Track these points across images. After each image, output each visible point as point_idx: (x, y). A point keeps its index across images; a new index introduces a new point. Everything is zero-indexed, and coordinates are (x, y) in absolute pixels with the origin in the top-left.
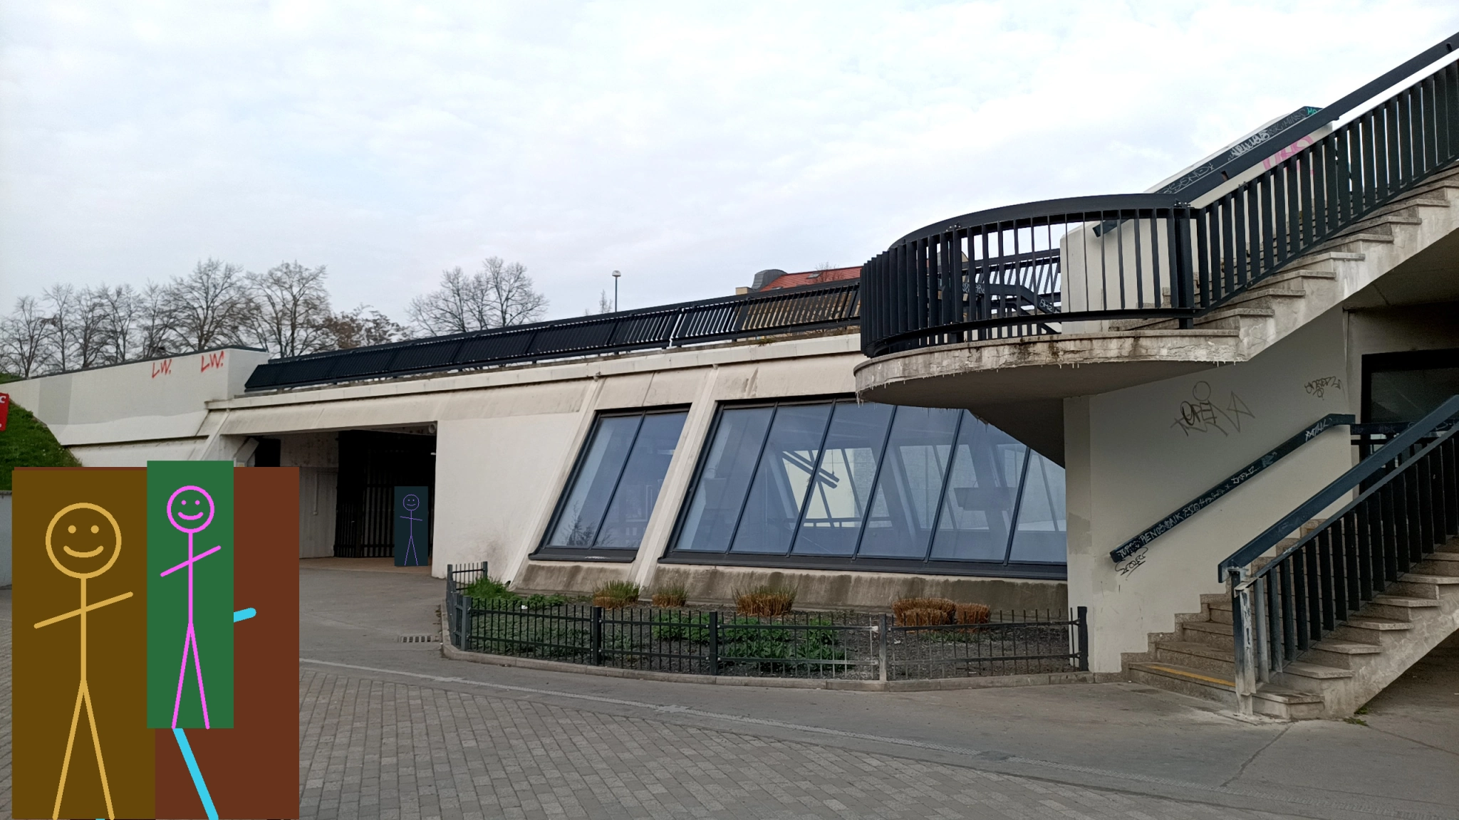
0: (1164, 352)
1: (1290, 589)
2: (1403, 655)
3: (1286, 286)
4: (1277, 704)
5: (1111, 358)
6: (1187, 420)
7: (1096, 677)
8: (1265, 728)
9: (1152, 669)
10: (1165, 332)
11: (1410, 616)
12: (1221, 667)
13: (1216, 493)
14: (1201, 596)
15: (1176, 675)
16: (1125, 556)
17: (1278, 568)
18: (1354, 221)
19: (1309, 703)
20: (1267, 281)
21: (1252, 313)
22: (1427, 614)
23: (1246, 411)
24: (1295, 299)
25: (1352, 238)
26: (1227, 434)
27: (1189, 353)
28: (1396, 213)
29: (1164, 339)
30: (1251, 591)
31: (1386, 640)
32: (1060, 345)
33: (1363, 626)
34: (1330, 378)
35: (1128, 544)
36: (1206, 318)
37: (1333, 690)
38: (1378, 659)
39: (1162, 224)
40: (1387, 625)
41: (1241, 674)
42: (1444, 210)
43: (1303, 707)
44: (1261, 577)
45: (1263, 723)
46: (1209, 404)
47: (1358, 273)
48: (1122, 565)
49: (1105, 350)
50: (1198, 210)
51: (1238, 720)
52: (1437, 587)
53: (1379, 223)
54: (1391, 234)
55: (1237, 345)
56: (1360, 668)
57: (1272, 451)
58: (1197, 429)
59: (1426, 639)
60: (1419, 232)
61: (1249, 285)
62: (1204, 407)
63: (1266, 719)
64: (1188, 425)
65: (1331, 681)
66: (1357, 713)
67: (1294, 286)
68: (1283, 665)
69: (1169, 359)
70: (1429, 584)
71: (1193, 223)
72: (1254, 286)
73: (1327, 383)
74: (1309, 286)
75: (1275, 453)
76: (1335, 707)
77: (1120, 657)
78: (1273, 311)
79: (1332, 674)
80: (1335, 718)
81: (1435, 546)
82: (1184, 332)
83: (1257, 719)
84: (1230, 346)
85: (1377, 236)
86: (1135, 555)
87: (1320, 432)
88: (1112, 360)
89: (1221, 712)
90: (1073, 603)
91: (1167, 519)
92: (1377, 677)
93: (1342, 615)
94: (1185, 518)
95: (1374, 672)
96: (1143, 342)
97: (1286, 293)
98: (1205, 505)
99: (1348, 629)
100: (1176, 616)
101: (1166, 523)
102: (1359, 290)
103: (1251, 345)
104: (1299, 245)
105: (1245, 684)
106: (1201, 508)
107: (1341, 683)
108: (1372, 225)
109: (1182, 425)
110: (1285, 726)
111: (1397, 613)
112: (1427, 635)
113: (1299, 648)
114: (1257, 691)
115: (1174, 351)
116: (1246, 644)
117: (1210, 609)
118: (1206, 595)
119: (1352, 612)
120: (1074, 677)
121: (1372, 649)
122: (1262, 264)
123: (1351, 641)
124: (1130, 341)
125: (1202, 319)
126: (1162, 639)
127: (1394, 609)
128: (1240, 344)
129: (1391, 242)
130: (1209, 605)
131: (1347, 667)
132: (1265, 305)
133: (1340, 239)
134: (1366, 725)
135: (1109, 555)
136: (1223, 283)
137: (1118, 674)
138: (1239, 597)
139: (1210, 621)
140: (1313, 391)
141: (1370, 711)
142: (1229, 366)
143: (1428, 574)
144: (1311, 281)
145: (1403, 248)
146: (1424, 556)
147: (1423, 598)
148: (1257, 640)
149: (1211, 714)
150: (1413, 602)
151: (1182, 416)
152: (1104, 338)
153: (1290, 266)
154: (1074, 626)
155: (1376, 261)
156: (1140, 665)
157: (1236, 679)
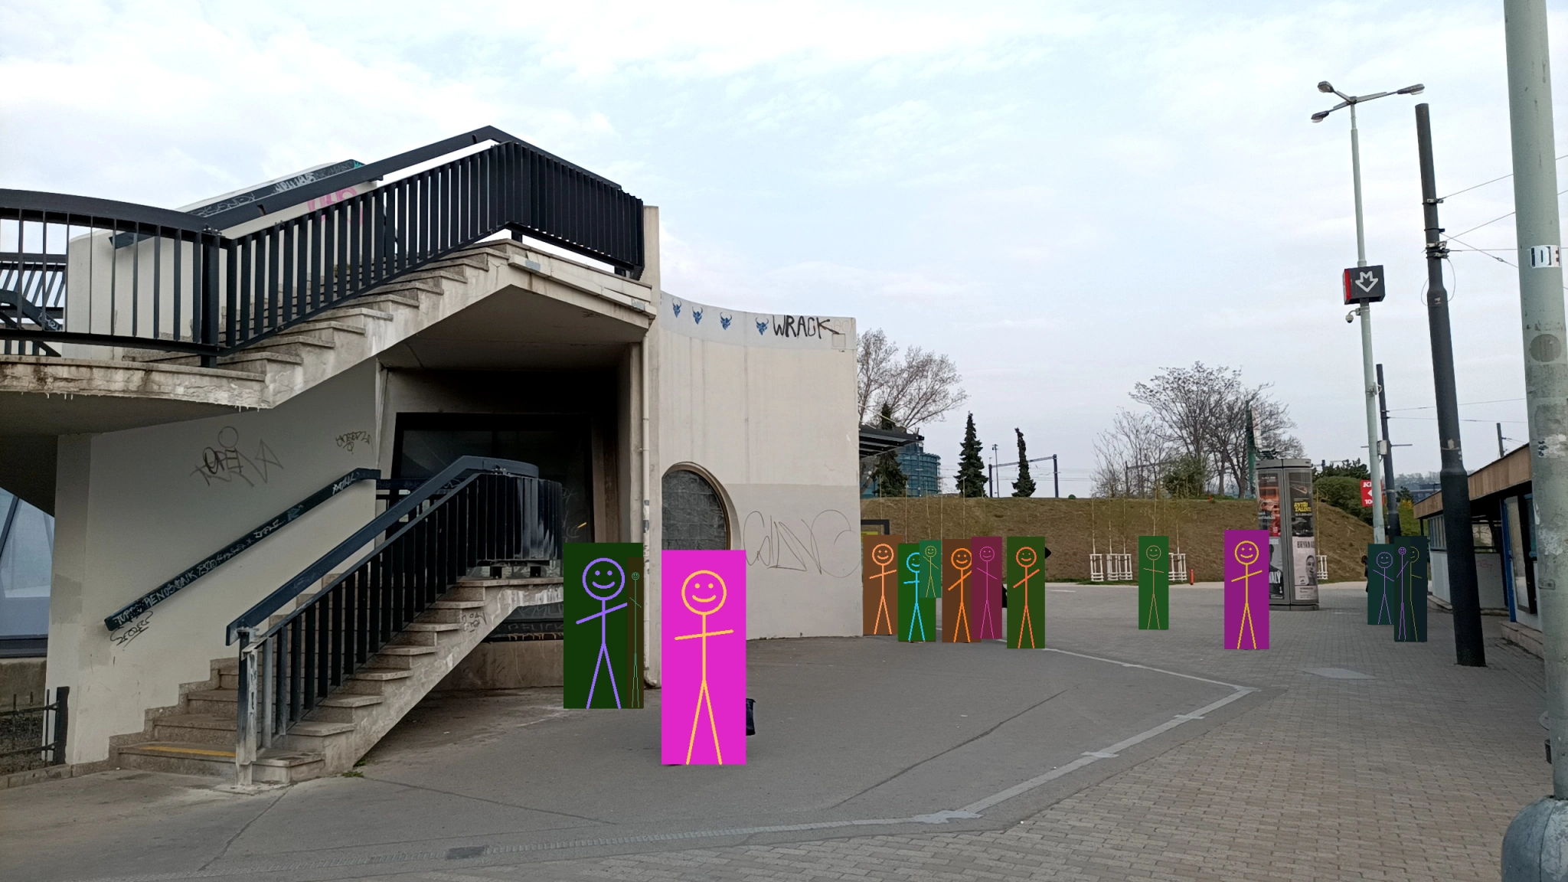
0: (180, 390)
1: (300, 647)
2: (402, 702)
3: (317, 335)
4: (278, 770)
5: (115, 391)
6: (209, 468)
7: (74, 770)
8: (263, 796)
9: (145, 751)
10: (183, 368)
11: (411, 664)
12: (224, 738)
13: (235, 549)
14: (211, 661)
15: (173, 753)
16: (123, 623)
17: (290, 627)
18: (384, 282)
19: (310, 763)
20: (299, 328)
21: (279, 359)
22: (426, 660)
23: (276, 462)
24: (325, 350)
25: (383, 298)
26: (252, 485)
27: (208, 394)
28: (424, 281)
29: (180, 376)
30: (259, 652)
31: (388, 689)
32: (49, 370)
33: (369, 678)
34: (361, 433)
35: (128, 608)
36: (232, 359)
37: (335, 746)
38: (380, 709)
39: (187, 247)
40: (389, 674)
41: (242, 742)
42: (462, 285)
43: (304, 768)
44: (271, 636)
45: (260, 792)
46: (235, 451)
47: (386, 332)
48: (119, 633)
49: (108, 381)
50: (229, 241)
51: (234, 793)
52: (436, 634)
53: (408, 287)
54: (417, 300)
55: (262, 391)
56: (362, 720)
57: (298, 505)
58: (220, 478)
59: (423, 684)
60: (441, 301)
61: (280, 329)
62: (230, 455)
63: (265, 787)
64: (210, 473)
65: (333, 737)
66: (356, 765)
67: (325, 337)
68: (287, 727)
69: (185, 399)
70: (429, 632)
71: (223, 253)
72: (284, 332)
73: (357, 438)
74: (339, 339)
75: (301, 506)
76: (335, 763)
77: (108, 742)
78: (302, 360)
79: (335, 730)
80: (334, 774)
81: (437, 596)
82: (204, 370)
83: (256, 788)
84: (255, 391)
85: (405, 299)
86: (135, 621)
87: (347, 486)
88: (116, 394)
89: (218, 787)
90: (52, 686)
91: (178, 578)
92: (377, 727)
93: (349, 669)
94: (199, 577)
95: (375, 722)
96: (155, 376)
97: (316, 343)
98: (223, 561)
99: (355, 682)
100: (181, 686)
101: (176, 582)
102: (386, 348)
103: (276, 393)
104: (332, 296)
105: (246, 752)
106: (218, 564)
107: (343, 738)
108: (402, 288)
109: (203, 473)
110: (284, 791)
111: (400, 662)
112: (424, 680)
113: (305, 708)
114: (257, 758)
115: (192, 390)
116: (250, 710)
117: (221, 676)
118: (218, 661)
119: (359, 665)
120: (44, 774)
121: (374, 699)
122: (294, 310)
123: (357, 694)
124: (141, 374)
125: (227, 358)
126: (162, 714)
127: (398, 659)
128: (266, 390)
129: (417, 307)
130: (219, 671)
131: (350, 721)
132: (294, 352)
133: (372, 297)
134: (362, 777)
135: (104, 623)
136: (252, 324)
137: (104, 762)
138: (246, 660)
139: (220, 688)
140: (344, 444)
141: (368, 761)
142: (251, 412)
143: (429, 622)
144: (341, 333)
145: (427, 314)
146: (427, 605)
147: (424, 645)
148: (262, 704)
149: (206, 791)
150: (414, 650)
151: (204, 464)
152: (109, 368)
153: (323, 315)
154: (50, 711)
155: (403, 323)
156: (131, 748)
157: (237, 749)
